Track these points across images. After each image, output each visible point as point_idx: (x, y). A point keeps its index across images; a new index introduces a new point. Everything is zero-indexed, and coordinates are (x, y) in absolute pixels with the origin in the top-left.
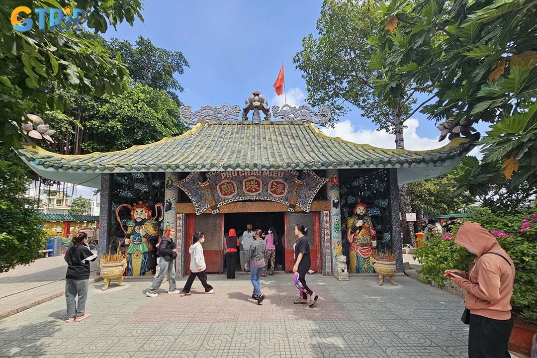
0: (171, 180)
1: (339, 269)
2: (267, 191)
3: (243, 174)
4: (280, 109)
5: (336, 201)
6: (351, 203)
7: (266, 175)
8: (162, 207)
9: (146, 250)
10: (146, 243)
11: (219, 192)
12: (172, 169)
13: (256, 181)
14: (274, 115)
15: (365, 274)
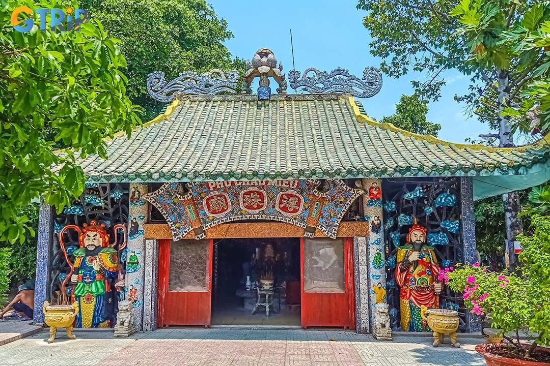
0: (138, 191)
1: (377, 323)
2: (274, 207)
3: (240, 184)
4: (302, 75)
5: (376, 222)
6: (404, 226)
7: (273, 185)
8: (124, 230)
9: (101, 291)
10: (100, 281)
11: (206, 209)
12: (142, 179)
13: (259, 193)
14: (291, 86)
15: (423, 333)
